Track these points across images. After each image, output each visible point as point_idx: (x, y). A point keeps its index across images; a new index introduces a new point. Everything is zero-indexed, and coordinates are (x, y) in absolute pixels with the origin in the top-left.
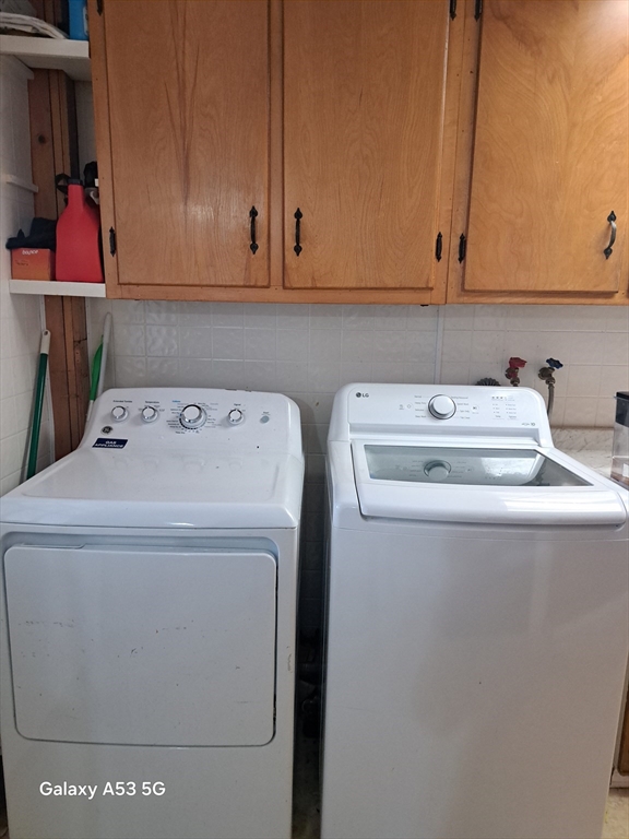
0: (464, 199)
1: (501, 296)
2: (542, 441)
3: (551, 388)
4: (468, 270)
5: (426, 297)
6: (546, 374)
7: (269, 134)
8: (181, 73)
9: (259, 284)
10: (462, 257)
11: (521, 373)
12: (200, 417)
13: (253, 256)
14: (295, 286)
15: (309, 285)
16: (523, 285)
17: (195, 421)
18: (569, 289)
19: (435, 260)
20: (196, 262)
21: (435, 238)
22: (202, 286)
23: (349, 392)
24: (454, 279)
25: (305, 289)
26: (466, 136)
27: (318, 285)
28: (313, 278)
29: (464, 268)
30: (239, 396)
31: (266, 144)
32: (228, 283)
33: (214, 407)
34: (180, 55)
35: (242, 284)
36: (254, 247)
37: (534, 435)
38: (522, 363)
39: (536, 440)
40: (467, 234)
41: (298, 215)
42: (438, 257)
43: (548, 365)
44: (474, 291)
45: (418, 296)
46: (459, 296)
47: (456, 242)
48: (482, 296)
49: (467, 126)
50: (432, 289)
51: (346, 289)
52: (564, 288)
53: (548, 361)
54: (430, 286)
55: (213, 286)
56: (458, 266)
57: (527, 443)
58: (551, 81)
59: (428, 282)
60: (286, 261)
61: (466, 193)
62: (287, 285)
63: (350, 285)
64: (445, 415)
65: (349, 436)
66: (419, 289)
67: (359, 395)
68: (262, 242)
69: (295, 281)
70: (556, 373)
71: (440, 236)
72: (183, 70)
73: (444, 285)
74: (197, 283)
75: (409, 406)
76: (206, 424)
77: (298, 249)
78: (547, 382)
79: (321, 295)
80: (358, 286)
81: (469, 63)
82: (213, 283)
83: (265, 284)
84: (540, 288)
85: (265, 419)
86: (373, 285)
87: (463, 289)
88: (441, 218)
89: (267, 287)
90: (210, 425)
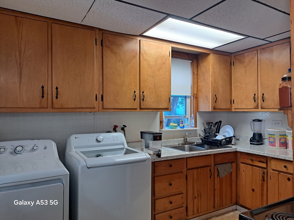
0: (102, 86)
1: (113, 110)
2: (125, 145)
3: (124, 132)
4: (104, 103)
5: (94, 110)
6: (123, 129)
7: (48, 67)
8: (20, 49)
9: (44, 107)
10: (102, 100)
11: (117, 129)
12: (22, 150)
13: (42, 99)
14: (56, 107)
15: (61, 107)
16: (117, 107)
17: (21, 151)
18: (128, 108)
19: (95, 101)
20: (23, 100)
21: (95, 95)
22: (24, 108)
23: (73, 137)
24: (101, 106)
25: (59, 108)
26: (101, 72)
27: (63, 107)
28: (62, 105)
29: (103, 103)
30: (35, 142)
31: (47, 70)
32: (34, 107)
33: (26, 146)
34: (20, 44)
35: (39, 107)
36: (43, 97)
37: (123, 144)
38: (117, 127)
39: (124, 145)
40: (103, 94)
41: (57, 88)
42: (96, 100)
43: (123, 127)
44: (106, 108)
45: (91, 109)
46: (102, 110)
47: (100, 96)
48: (108, 110)
49: (101, 70)
50: (95, 108)
51: (72, 108)
52: (126, 108)
53: (123, 126)
54: (95, 107)
55: (28, 108)
56: (101, 102)
57: (121, 146)
58: (119, 62)
59: (94, 106)
60: (53, 101)
61: (102, 85)
62: (54, 107)
63: (73, 107)
64: (100, 141)
65: (74, 150)
66: (92, 108)
67: (76, 138)
68: (45, 96)
69: (56, 106)
70: (125, 129)
71: (96, 95)
72: (21, 48)
73: (98, 107)
74: (23, 107)
75: (91, 140)
76: (25, 152)
77: (57, 97)
78: (123, 131)
79: (64, 110)
80: (75, 107)
81: (100, 56)
82: (29, 107)
83: (47, 107)
84: (121, 108)
85: (45, 148)
86: (79, 107)
87: (103, 108)
88: (97, 91)
89: (47, 108)
90: (26, 152)
